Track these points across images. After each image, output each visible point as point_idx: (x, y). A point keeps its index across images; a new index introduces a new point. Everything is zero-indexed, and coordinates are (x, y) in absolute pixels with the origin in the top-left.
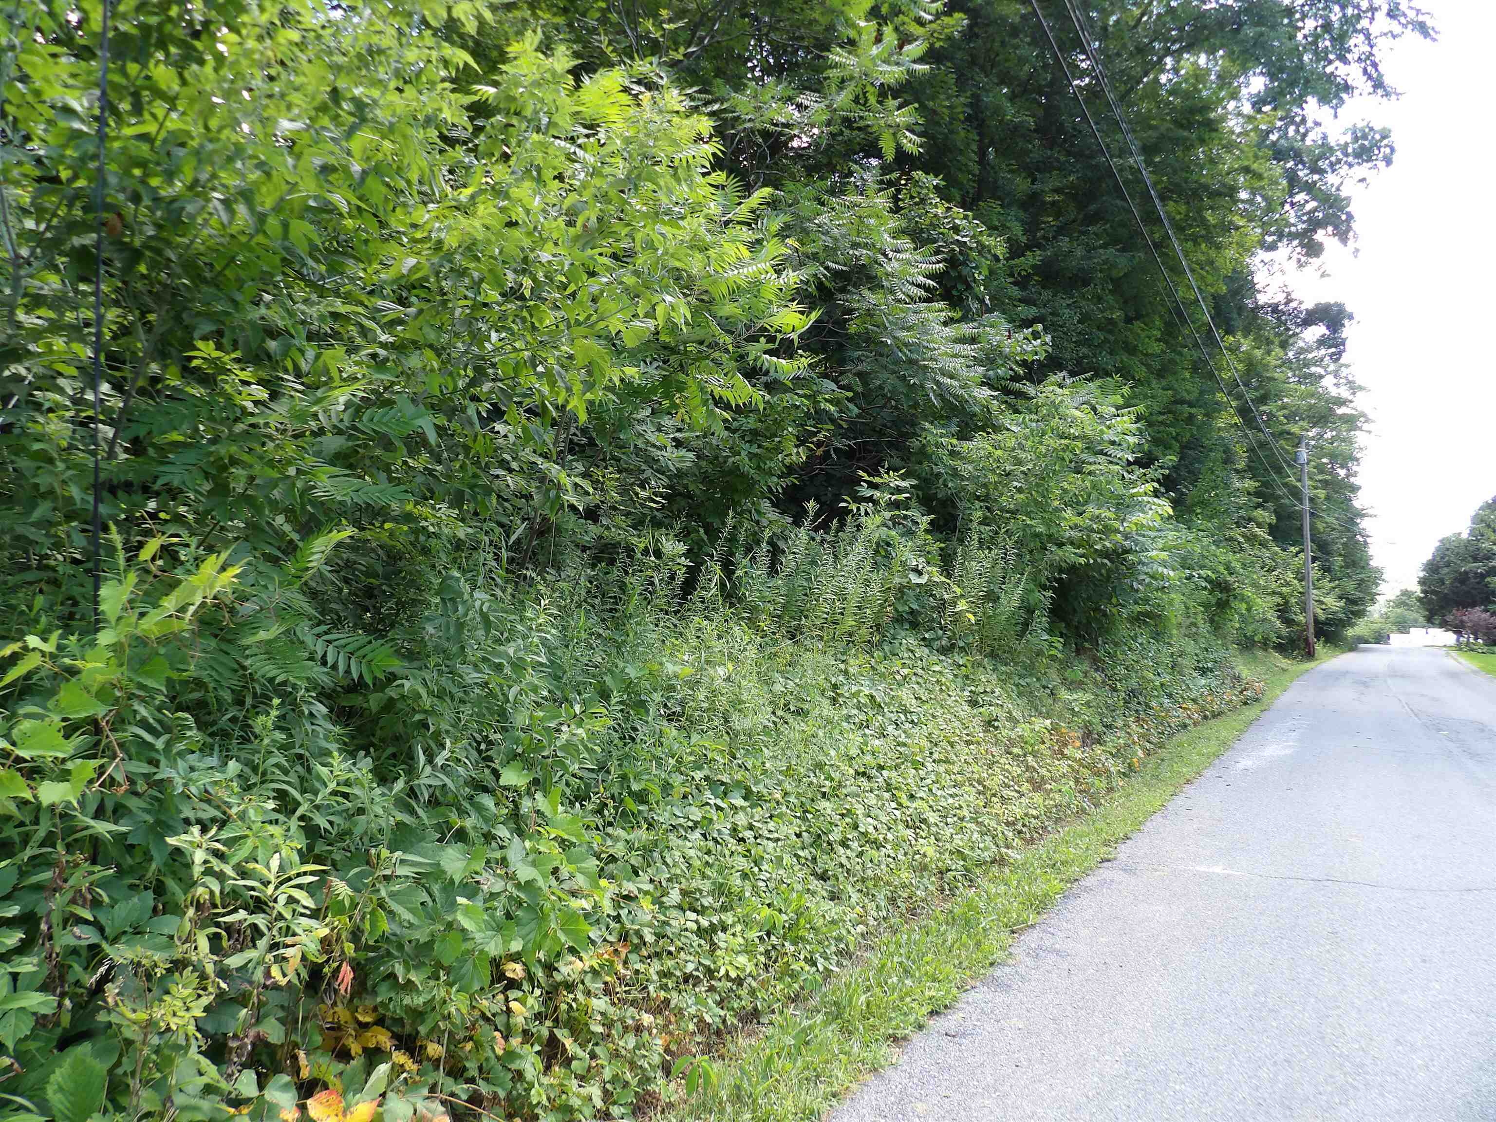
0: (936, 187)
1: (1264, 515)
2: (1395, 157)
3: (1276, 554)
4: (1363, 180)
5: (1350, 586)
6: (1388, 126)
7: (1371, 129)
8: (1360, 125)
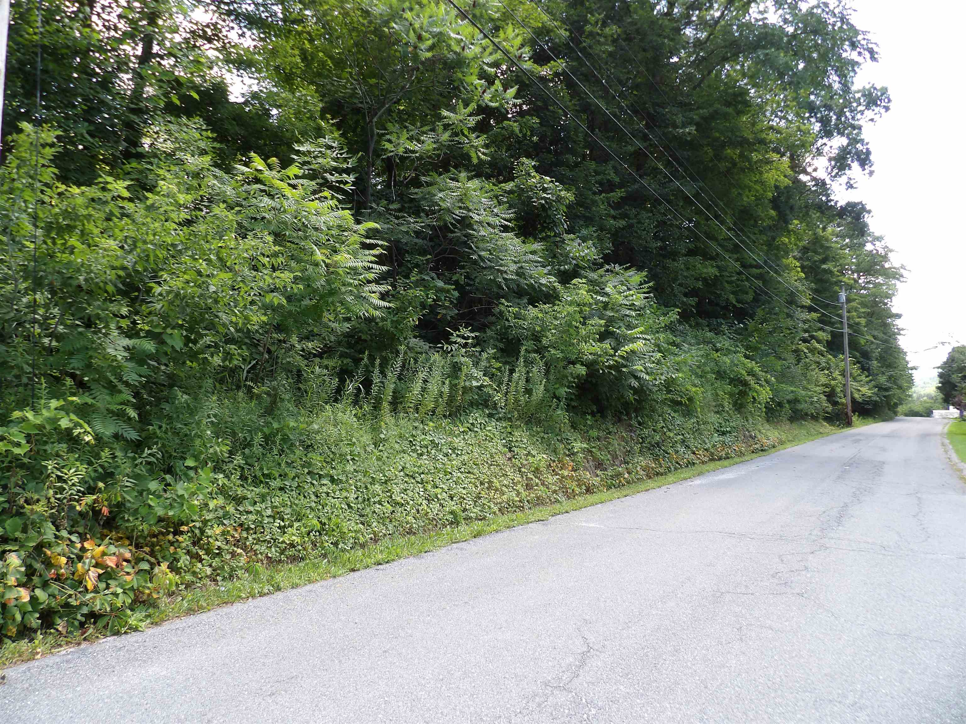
0: (534, 167)
1: (823, 335)
2: (891, 105)
3: (830, 359)
4: (872, 120)
5: (882, 379)
6: (885, 85)
7: (875, 89)
8: (868, 87)
